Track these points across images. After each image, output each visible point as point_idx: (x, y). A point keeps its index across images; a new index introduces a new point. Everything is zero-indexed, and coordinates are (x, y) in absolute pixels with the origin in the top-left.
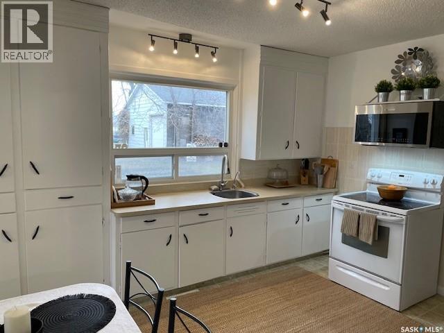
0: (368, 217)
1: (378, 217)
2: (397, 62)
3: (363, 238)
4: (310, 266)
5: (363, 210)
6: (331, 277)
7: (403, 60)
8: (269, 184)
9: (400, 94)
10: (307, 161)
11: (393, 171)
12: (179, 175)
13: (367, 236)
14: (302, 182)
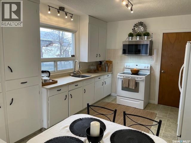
0: (133, 80)
1: (136, 79)
2: (134, 26)
3: (130, 87)
4: (107, 101)
5: (129, 77)
6: (117, 103)
7: (136, 26)
8: (89, 72)
9: (137, 38)
10: (101, 62)
11: (133, 64)
12: (58, 70)
13: (132, 86)
14: (99, 70)
